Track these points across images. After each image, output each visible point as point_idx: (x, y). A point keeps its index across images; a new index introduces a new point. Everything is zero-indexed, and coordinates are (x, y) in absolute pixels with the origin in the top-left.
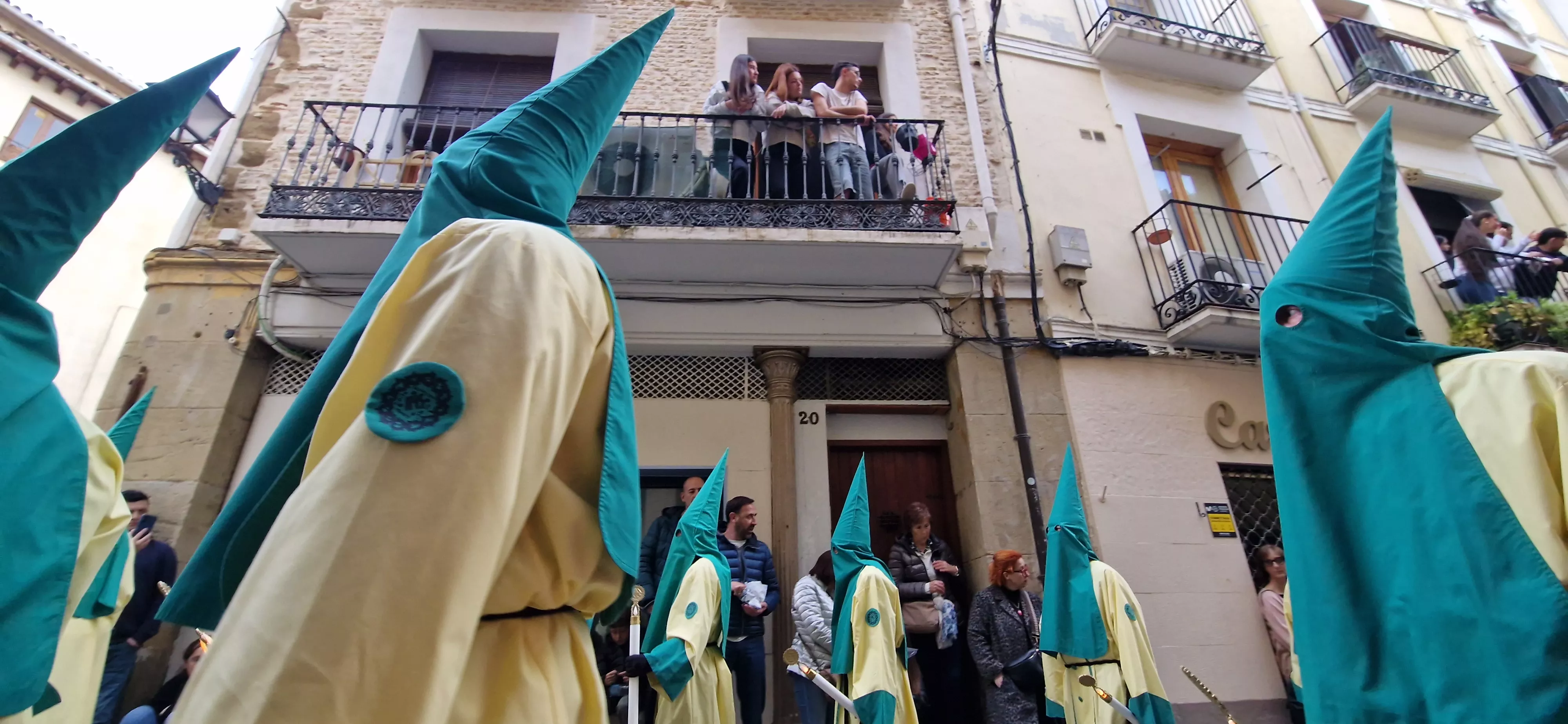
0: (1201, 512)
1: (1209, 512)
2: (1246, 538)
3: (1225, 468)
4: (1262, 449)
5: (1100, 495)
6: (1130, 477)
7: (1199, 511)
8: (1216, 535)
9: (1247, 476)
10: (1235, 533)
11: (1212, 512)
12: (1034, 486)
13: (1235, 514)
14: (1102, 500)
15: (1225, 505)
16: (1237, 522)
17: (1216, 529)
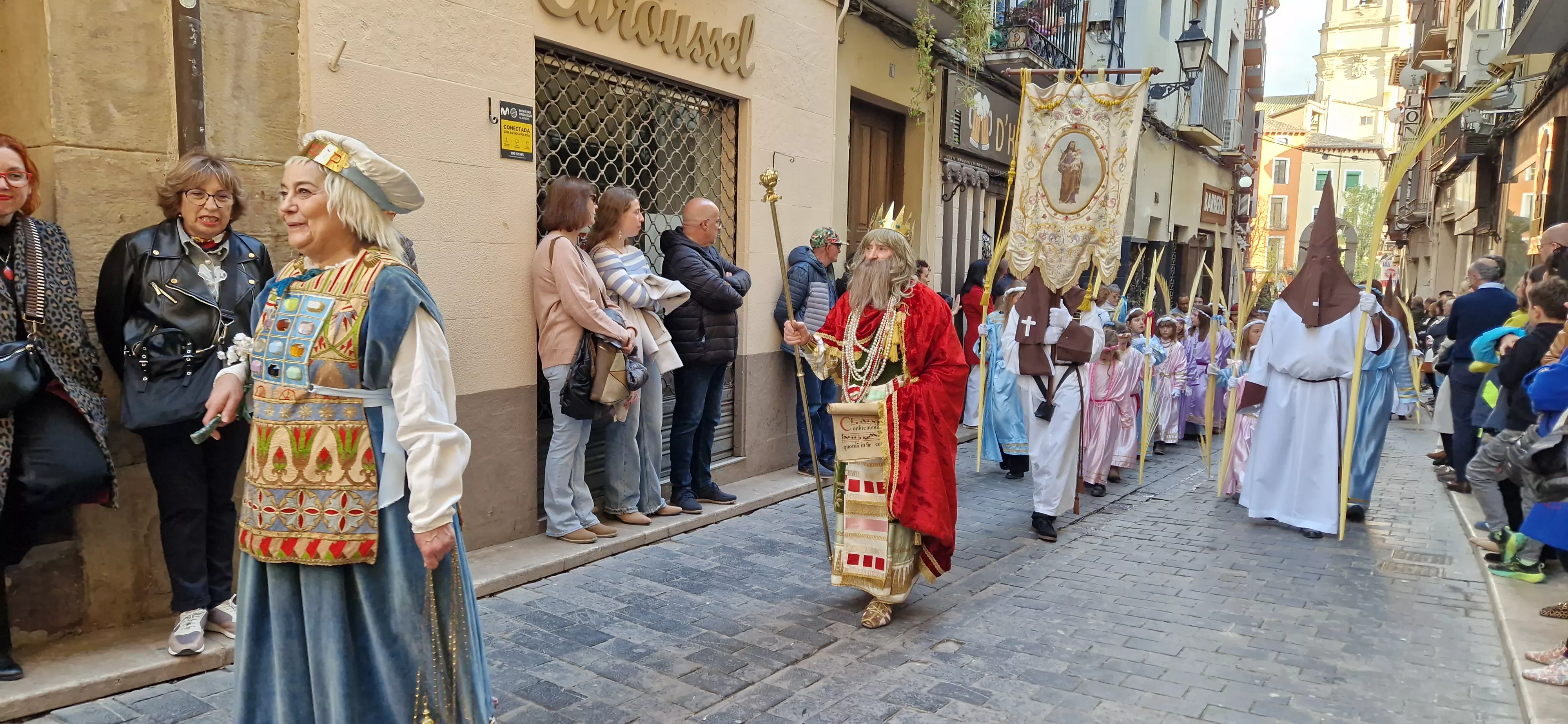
0: (492, 116)
1: (502, 117)
2: (543, 163)
3: (542, 47)
4: (600, 30)
5: (331, 57)
6: (390, 32)
7: (490, 113)
8: (505, 154)
9: (568, 66)
10: (532, 154)
11: (508, 117)
12: (195, 12)
13: (537, 124)
14: (334, 68)
15: (530, 109)
16: (538, 138)
17: (508, 145)
